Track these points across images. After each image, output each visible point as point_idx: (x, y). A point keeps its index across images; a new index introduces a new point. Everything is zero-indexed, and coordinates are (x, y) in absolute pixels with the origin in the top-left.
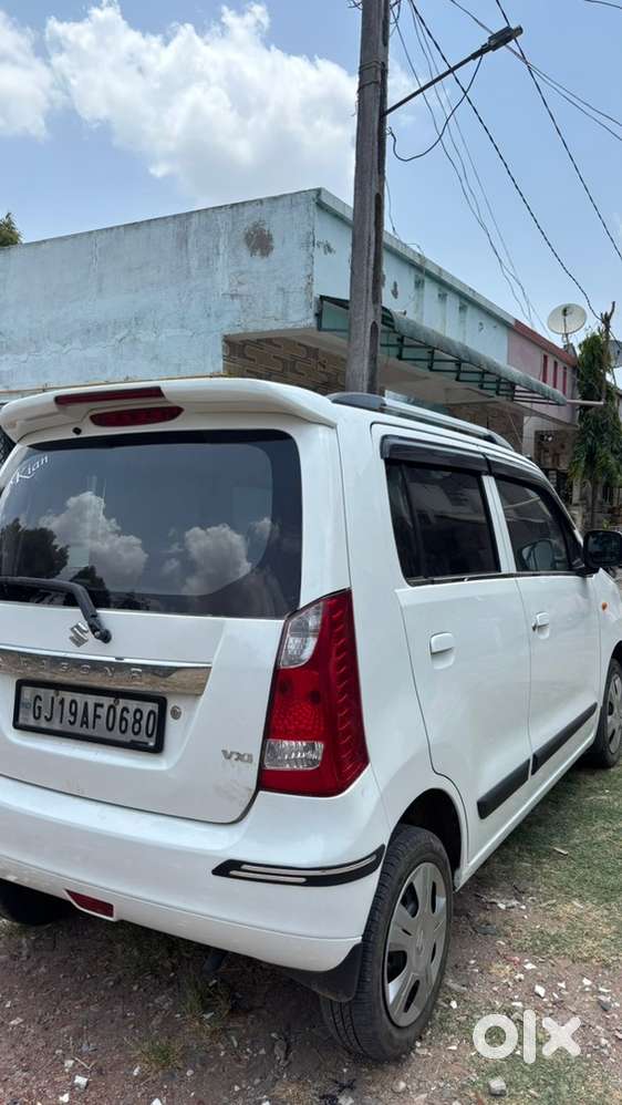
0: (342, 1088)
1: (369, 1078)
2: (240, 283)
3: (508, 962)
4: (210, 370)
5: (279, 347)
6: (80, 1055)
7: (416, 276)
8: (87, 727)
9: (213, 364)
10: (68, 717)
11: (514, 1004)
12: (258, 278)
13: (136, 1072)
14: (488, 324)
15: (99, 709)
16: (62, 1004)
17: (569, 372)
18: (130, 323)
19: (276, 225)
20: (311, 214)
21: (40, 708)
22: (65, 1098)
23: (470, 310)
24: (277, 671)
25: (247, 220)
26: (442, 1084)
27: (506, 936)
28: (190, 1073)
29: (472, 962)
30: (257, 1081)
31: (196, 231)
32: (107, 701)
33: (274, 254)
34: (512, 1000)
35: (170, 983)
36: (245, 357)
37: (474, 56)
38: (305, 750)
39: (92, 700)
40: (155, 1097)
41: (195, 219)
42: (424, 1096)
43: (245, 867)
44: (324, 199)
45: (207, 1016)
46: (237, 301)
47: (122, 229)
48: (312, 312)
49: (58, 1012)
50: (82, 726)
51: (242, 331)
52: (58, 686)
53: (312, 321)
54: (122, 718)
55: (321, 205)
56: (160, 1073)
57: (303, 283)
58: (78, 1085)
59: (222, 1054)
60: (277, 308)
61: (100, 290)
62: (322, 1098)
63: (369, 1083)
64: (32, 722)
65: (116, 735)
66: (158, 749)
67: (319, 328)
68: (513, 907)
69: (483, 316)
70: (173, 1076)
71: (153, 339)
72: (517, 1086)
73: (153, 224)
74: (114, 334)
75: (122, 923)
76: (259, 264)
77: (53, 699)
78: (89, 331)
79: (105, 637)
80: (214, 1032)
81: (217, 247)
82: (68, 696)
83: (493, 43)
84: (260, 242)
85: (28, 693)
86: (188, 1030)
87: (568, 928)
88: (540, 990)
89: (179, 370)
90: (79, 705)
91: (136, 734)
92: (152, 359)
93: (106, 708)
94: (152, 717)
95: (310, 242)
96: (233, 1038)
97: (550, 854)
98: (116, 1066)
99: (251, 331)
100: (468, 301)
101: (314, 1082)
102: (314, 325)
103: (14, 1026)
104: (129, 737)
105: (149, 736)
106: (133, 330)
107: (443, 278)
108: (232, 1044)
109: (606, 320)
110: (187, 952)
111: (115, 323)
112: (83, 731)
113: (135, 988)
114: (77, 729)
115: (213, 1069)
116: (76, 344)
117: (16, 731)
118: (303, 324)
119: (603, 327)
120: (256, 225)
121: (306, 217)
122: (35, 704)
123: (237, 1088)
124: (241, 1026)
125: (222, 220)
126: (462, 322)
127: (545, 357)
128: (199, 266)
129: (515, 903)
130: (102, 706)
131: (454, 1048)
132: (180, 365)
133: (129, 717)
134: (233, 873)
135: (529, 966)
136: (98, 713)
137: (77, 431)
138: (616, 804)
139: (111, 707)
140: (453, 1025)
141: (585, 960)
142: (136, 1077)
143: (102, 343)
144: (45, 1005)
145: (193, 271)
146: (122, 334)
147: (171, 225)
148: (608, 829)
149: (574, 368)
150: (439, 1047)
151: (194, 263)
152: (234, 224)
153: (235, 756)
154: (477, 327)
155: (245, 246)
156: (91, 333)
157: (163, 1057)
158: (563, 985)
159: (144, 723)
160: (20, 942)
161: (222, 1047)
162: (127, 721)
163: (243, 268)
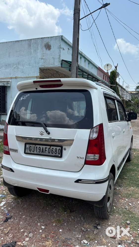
0: (97, 225)
1: (102, 223)
2: (43, 56)
3: (122, 199)
4: (36, 75)
5: (51, 71)
6: (41, 222)
7: (80, 56)
8: (43, 153)
9: (37, 74)
10: (38, 150)
11: (126, 207)
12: (48, 55)
13: (54, 225)
14: (93, 67)
15: (46, 149)
16: (33, 212)
17: (108, 78)
18: (17, 64)
19: (52, 43)
20: (60, 41)
21: (31, 149)
22: (41, 231)
23: (90, 64)
24: (89, 140)
25: (45, 41)
26: (117, 223)
27: (120, 194)
28: (65, 224)
29: (115, 200)
30: (80, 225)
31: (33, 44)
32: (48, 147)
33: (51, 50)
34: (125, 206)
35: (55, 207)
36: (44, 73)
37: (99, 9)
38: (94, 156)
39: (44, 147)
40: (60, 229)
41: (33, 41)
42: (114, 225)
43: (82, 180)
44: (63, 38)
45: (65, 213)
46: (43, 60)
47: (15, 42)
48: (60, 63)
49: (33, 214)
50: (42, 152)
51: (44, 67)
52: (35, 144)
53: (60, 65)
54: (52, 151)
55: (62, 39)
56: (59, 225)
57: (58, 57)
58: (43, 228)
59: (71, 220)
60: (52, 62)
61: (9, 56)
62: (94, 227)
63: (103, 224)
64: (29, 152)
65: (51, 154)
66: (61, 157)
67: (62, 67)
68: (120, 189)
69: (92, 65)
70: (62, 225)
71: (22, 68)
72: (132, 222)
73: (22, 41)
74: (13, 66)
75: (51, 194)
76: (48, 52)
77: (34, 147)
78: (6, 65)
79: (49, 134)
80: (68, 216)
81: (38, 47)
82: (38, 146)
83: (104, 6)
84: (48, 47)
85: (28, 146)
86: (62, 216)
87: (132, 192)
88: (130, 204)
89: (29, 75)
90: (41, 148)
91: (56, 154)
92: (22, 72)
93: (48, 148)
94: (59, 150)
95: (60, 48)
96: (72, 217)
97: (124, 178)
98: (49, 224)
99: (46, 67)
100: (90, 62)
101: (91, 224)
102: (61, 66)
103: (24, 218)
104: (54, 154)
105: (59, 154)
106: (18, 66)
107: (86, 57)
108: (72, 218)
109: (116, 67)
110: (56, 201)
111: (13, 64)
112: (42, 153)
113: (48, 208)
114: (41, 153)
115: (70, 223)
116: (3, 68)
117: (25, 154)
118: (58, 66)
119: (115, 69)
120: (47, 43)
121: (59, 42)
122: (30, 148)
123: (76, 226)
124: (73, 214)
125: (39, 41)
126: (89, 67)
127: (104, 75)
128: (34, 51)
129: (120, 188)
130: (47, 148)
131: (117, 216)
132: (29, 74)
133: (54, 150)
134: (79, 182)
135: (127, 200)
136: (46, 150)
137: (36, 89)
138: (134, 168)
139: (49, 148)
140: (116, 212)
141: (137, 198)
142: (55, 226)
143: (10, 68)
144: (29, 213)
145: (32, 53)
146: (15, 67)
147: (27, 42)
148: (134, 173)
149: (109, 78)
150: (114, 216)
151: (32, 51)
152: (42, 42)
153: (80, 158)
154: (91, 68)
155: (45, 48)
156: (7, 66)
157: (59, 221)
158: (134, 203)
159: (57, 151)
160: (18, 201)
161: (70, 219)
162: (53, 151)
163: (44, 53)
